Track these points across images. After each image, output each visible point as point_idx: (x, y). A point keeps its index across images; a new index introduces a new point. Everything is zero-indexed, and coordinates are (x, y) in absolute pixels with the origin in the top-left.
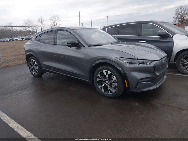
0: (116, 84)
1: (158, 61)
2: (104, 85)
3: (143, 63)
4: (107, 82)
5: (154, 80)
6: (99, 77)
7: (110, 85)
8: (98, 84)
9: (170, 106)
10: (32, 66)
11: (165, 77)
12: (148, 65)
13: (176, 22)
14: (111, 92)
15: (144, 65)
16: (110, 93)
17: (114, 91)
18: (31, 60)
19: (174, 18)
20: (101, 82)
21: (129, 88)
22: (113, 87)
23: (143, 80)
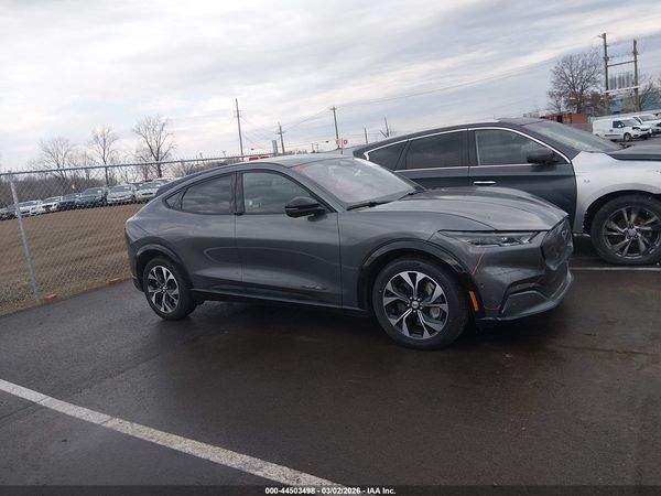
0: (445, 307)
1: (548, 231)
2: (406, 314)
3: (510, 240)
4: (415, 303)
5: (545, 284)
6: (389, 294)
7: (426, 311)
8: (389, 313)
9: (599, 350)
10: (155, 287)
11: (569, 275)
12: (526, 244)
13: (559, 107)
14: (431, 331)
15: (517, 247)
16: (426, 335)
17: (439, 327)
18: (154, 269)
19: (552, 95)
20: (395, 308)
21: (482, 312)
22: (435, 315)
23: (517, 288)
